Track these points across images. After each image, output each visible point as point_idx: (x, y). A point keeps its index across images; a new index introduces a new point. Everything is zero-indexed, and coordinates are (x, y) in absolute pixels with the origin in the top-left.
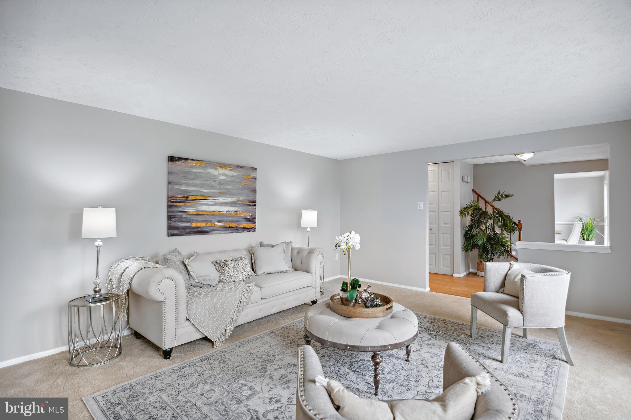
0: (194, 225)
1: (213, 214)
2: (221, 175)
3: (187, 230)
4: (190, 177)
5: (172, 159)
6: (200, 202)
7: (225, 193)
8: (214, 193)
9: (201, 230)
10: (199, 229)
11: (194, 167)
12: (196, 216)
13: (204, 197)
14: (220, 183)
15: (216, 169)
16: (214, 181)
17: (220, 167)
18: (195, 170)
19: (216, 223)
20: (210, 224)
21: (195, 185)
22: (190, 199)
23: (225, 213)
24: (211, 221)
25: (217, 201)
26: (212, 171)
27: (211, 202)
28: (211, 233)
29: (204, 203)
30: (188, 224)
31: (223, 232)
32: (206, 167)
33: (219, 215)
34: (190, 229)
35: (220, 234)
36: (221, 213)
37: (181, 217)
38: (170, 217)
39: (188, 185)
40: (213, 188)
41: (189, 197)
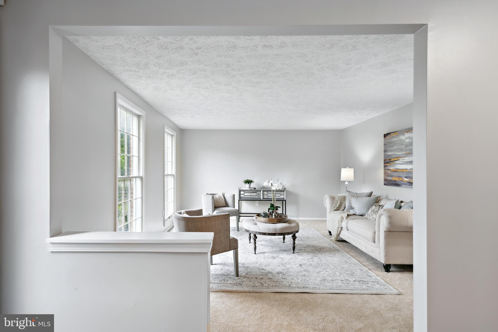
0: (394, 179)
1: (402, 171)
2: (407, 138)
3: (391, 182)
4: (391, 145)
5: (385, 136)
6: (396, 162)
7: (409, 153)
8: (403, 154)
9: (397, 183)
10: (395, 182)
11: (393, 137)
12: (394, 173)
13: (398, 158)
14: (407, 146)
15: (404, 135)
16: (403, 145)
17: (407, 132)
18: (394, 140)
19: (404, 179)
20: (401, 179)
21: (394, 151)
22: (392, 160)
23: (409, 170)
24: (401, 177)
25: (405, 160)
26: (402, 137)
27: (401, 162)
28: (401, 186)
29: (398, 163)
30: (390, 178)
31: (408, 186)
32: (399, 135)
33: (406, 172)
34: (392, 182)
35: (406, 187)
36: (407, 170)
37: (388, 173)
38: (385, 173)
39: (391, 151)
40: (402, 150)
41: (391, 159)
